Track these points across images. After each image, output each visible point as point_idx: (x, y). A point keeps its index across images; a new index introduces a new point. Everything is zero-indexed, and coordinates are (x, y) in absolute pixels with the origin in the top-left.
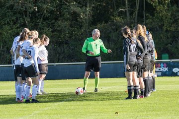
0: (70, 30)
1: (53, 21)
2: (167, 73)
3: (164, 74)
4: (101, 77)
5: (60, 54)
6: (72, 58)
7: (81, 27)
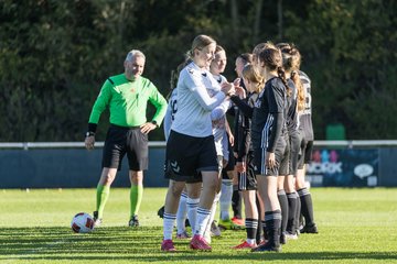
0: (70, 49)
1: (25, 25)
2: (339, 178)
3: (329, 181)
4: (147, 184)
5: (42, 118)
6: (76, 131)
7: (102, 42)
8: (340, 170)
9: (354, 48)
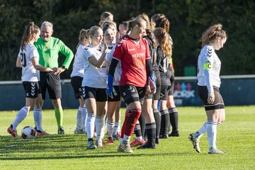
2: (193, 101)
3: (187, 103)
8: (193, 95)
9: (201, 17)
